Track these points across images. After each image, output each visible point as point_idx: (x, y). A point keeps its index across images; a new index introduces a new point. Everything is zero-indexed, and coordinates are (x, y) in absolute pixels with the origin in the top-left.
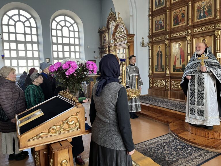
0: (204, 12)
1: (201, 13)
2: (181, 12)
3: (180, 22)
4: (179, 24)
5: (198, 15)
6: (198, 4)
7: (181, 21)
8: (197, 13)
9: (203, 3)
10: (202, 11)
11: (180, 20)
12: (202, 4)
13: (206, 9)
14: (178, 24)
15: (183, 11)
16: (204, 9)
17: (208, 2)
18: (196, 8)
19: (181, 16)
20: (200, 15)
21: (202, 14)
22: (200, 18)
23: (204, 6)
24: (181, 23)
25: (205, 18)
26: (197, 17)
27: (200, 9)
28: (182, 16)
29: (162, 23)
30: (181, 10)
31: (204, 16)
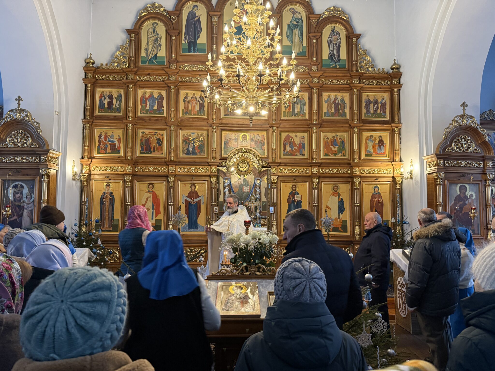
0: (194, 147)
1: (189, 147)
2: (156, 136)
3: (154, 151)
4: (153, 153)
5: (185, 149)
6: (185, 133)
7: (156, 150)
8: (184, 145)
9: (193, 133)
10: (191, 145)
11: (154, 148)
12: (192, 135)
13: (197, 143)
14: (151, 154)
15: (159, 136)
16: (194, 142)
17: (200, 135)
18: (183, 138)
19: (156, 141)
20: (188, 150)
21: (191, 149)
22: (188, 153)
23: (195, 139)
24: (156, 152)
25: (196, 155)
26: (183, 150)
27: (188, 141)
28: (157, 143)
29: (116, 142)
30: (156, 132)
31: (194, 153)
